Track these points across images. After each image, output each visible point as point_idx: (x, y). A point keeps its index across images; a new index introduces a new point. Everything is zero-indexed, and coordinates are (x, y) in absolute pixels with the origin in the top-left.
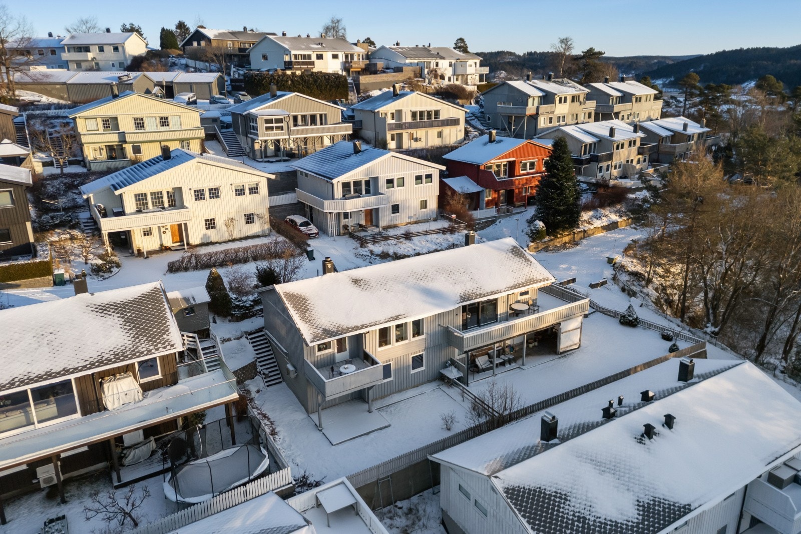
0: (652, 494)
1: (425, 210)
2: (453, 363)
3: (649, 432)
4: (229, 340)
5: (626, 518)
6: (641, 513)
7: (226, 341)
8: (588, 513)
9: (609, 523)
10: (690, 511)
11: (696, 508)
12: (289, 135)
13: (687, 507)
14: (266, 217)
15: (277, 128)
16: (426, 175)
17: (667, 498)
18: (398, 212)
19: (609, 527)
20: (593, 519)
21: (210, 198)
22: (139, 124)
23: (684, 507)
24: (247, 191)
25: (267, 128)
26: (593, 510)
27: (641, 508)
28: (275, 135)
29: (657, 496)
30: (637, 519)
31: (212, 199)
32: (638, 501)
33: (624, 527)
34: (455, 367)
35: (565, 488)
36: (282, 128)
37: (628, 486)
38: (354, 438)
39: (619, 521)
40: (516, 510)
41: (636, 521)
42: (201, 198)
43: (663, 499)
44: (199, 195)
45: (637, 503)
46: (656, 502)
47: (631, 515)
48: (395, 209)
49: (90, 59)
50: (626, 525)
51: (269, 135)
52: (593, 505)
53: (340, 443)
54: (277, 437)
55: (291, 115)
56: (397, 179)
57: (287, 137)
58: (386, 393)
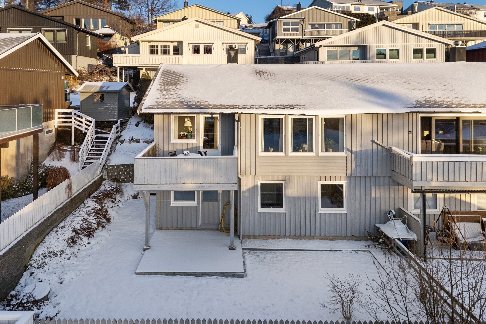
2: (401, 215)
4: (137, 141)
7: (134, 142)
12: (302, 35)
15: (293, 29)
16: (427, 49)
21: (205, 53)
25: (285, 30)
28: (291, 35)
31: (206, 54)
34: (404, 222)
36: (297, 30)
38: (174, 274)
42: (197, 52)
44: (196, 50)
51: (286, 35)
53: (150, 274)
54: (85, 239)
55: (310, 24)
56: (390, 50)
57: (301, 37)
58: (272, 231)
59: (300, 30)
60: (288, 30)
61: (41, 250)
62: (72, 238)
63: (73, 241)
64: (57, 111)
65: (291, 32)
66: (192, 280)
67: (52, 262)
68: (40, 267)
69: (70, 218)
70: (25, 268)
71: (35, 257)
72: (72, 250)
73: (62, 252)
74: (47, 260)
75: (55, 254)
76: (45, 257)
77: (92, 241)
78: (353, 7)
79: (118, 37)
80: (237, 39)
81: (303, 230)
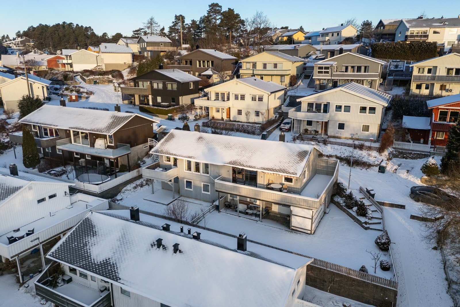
0: (117, 262)
1: (367, 132)
3: (159, 243)
5: (95, 258)
6: (102, 262)
8: (90, 245)
9: (89, 254)
10: (117, 281)
11: (119, 282)
13: (118, 278)
14: (265, 114)
15: (325, 72)
16: (370, 108)
17: (119, 268)
18: (343, 129)
19: (86, 255)
20: (88, 248)
22: (265, 66)
23: (117, 277)
24: (257, 99)
25: (319, 72)
26: (93, 246)
27: (105, 261)
28: (323, 76)
29: (118, 264)
30: (97, 262)
31: (242, 100)
32: (109, 259)
33: (90, 260)
35: (100, 233)
36: (328, 72)
37: (117, 252)
38: (152, 201)
39: (92, 257)
40: (78, 225)
41: (96, 262)
42: (237, 99)
43: (117, 267)
45: (108, 259)
46: (113, 266)
47: (98, 259)
48: (341, 126)
49: (327, 40)
50: (91, 260)
51: (319, 76)
52: (96, 245)
53: (146, 200)
54: (139, 188)
55: (344, 66)
56: (345, 106)
57: (330, 78)
58: (189, 196)
59: (330, 73)
60: (321, 72)
61: (125, 188)
62: (135, 187)
63: (135, 188)
64: (149, 139)
65: (323, 74)
66: (155, 204)
67: (127, 192)
68: (123, 193)
69: (137, 181)
70: (120, 192)
71: (122, 190)
72: (134, 190)
73: (130, 190)
74: (126, 191)
75: (128, 190)
76: (125, 190)
77: (142, 189)
78: (432, 30)
79: (215, 76)
80: (258, 92)
81: (198, 197)
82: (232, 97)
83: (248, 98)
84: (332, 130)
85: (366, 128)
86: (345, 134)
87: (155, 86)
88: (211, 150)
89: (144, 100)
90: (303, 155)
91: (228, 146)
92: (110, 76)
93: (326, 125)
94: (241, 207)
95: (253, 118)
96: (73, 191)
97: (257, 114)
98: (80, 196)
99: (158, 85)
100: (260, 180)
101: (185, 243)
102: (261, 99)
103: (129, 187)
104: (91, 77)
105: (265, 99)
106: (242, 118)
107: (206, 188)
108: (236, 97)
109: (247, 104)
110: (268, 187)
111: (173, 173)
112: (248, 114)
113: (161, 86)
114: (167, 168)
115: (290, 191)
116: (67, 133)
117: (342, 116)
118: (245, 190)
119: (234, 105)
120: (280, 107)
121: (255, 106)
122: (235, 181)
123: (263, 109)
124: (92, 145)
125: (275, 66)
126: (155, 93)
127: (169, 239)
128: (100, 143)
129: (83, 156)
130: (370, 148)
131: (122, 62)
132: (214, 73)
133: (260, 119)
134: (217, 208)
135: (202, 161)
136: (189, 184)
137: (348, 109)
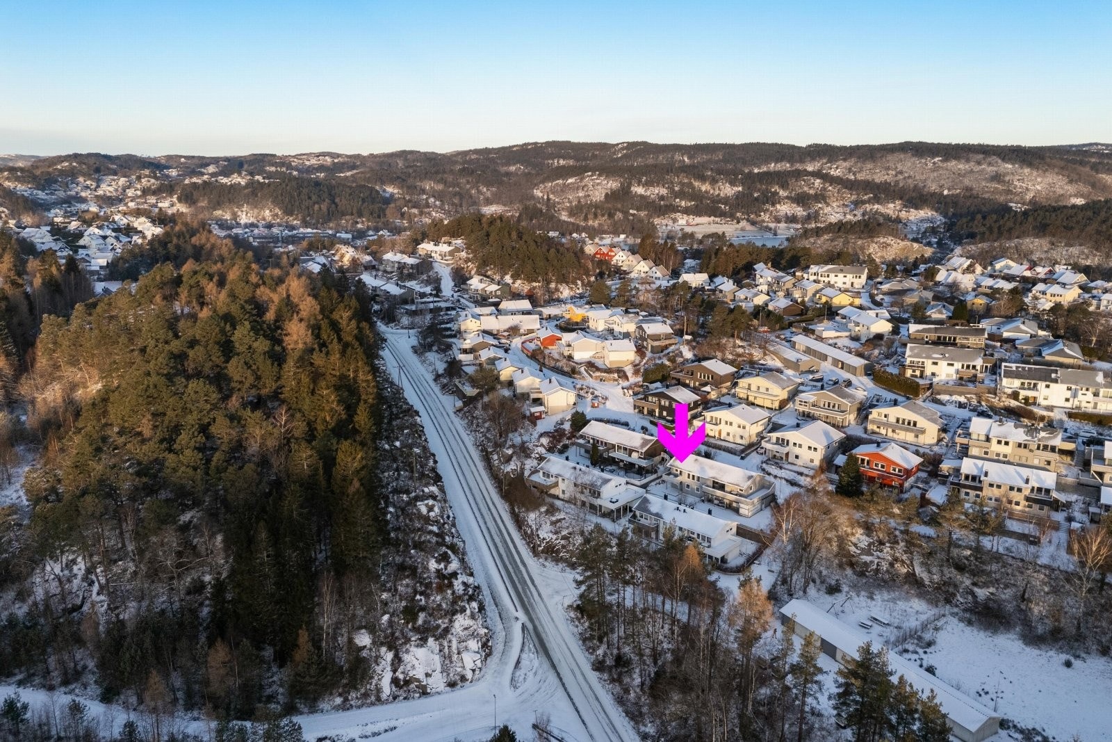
0: (661, 513)
1: (810, 464)
3: (678, 509)
14: (747, 439)
18: (798, 459)
24: (742, 427)
36: (806, 406)
48: (797, 457)
52: (652, 507)
56: (799, 444)
57: (808, 410)
58: (687, 493)
59: (808, 407)
60: (802, 405)
64: (662, 453)
65: (803, 407)
77: (661, 485)
78: (930, 361)
79: (713, 393)
80: (743, 423)
81: (693, 494)
82: (723, 422)
83: (735, 425)
84: (791, 459)
85: (812, 461)
86: (799, 462)
87: (663, 403)
88: (703, 469)
89: (651, 413)
90: (750, 477)
91: (712, 467)
92: (616, 375)
93: (787, 454)
94: (716, 502)
95: (739, 441)
96: (627, 483)
97: (742, 437)
98: (630, 486)
99: (665, 403)
100: (726, 489)
101: (688, 509)
102: (744, 428)
103: (653, 484)
104: (598, 374)
105: (747, 428)
106: (730, 439)
107: (698, 489)
108: (726, 423)
109: (733, 430)
110: (730, 493)
111: (679, 479)
112: (734, 436)
113: (667, 404)
114: (676, 476)
115: (741, 495)
116: (613, 446)
117: (797, 450)
118: (719, 493)
119: (725, 429)
120: (762, 432)
121: (740, 431)
122: (714, 487)
123: (746, 435)
124: (630, 455)
125: (767, 389)
126: (662, 408)
127: (682, 507)
128: (635, 455)
129: (622, 461)
130: (807, 476)
131: (625, 359)
132: (712, 390)
133: (744, 442)
134: (703, 501)
135: (697, 475)
136: (688, 486)
137: (800, 446)
